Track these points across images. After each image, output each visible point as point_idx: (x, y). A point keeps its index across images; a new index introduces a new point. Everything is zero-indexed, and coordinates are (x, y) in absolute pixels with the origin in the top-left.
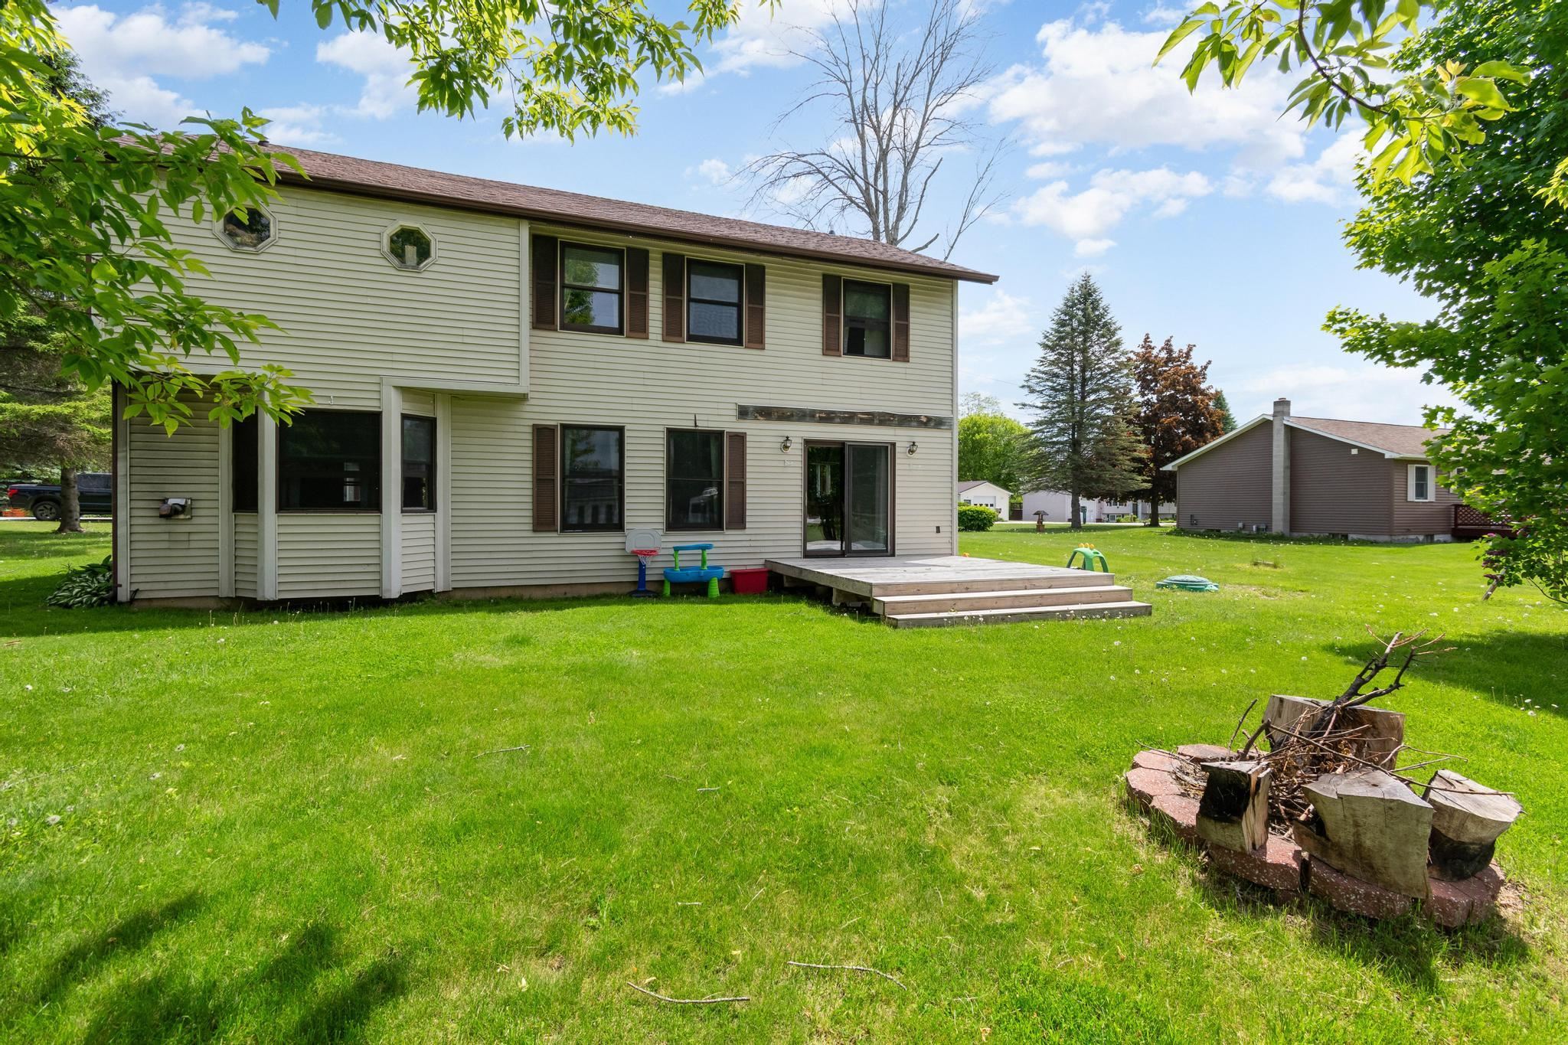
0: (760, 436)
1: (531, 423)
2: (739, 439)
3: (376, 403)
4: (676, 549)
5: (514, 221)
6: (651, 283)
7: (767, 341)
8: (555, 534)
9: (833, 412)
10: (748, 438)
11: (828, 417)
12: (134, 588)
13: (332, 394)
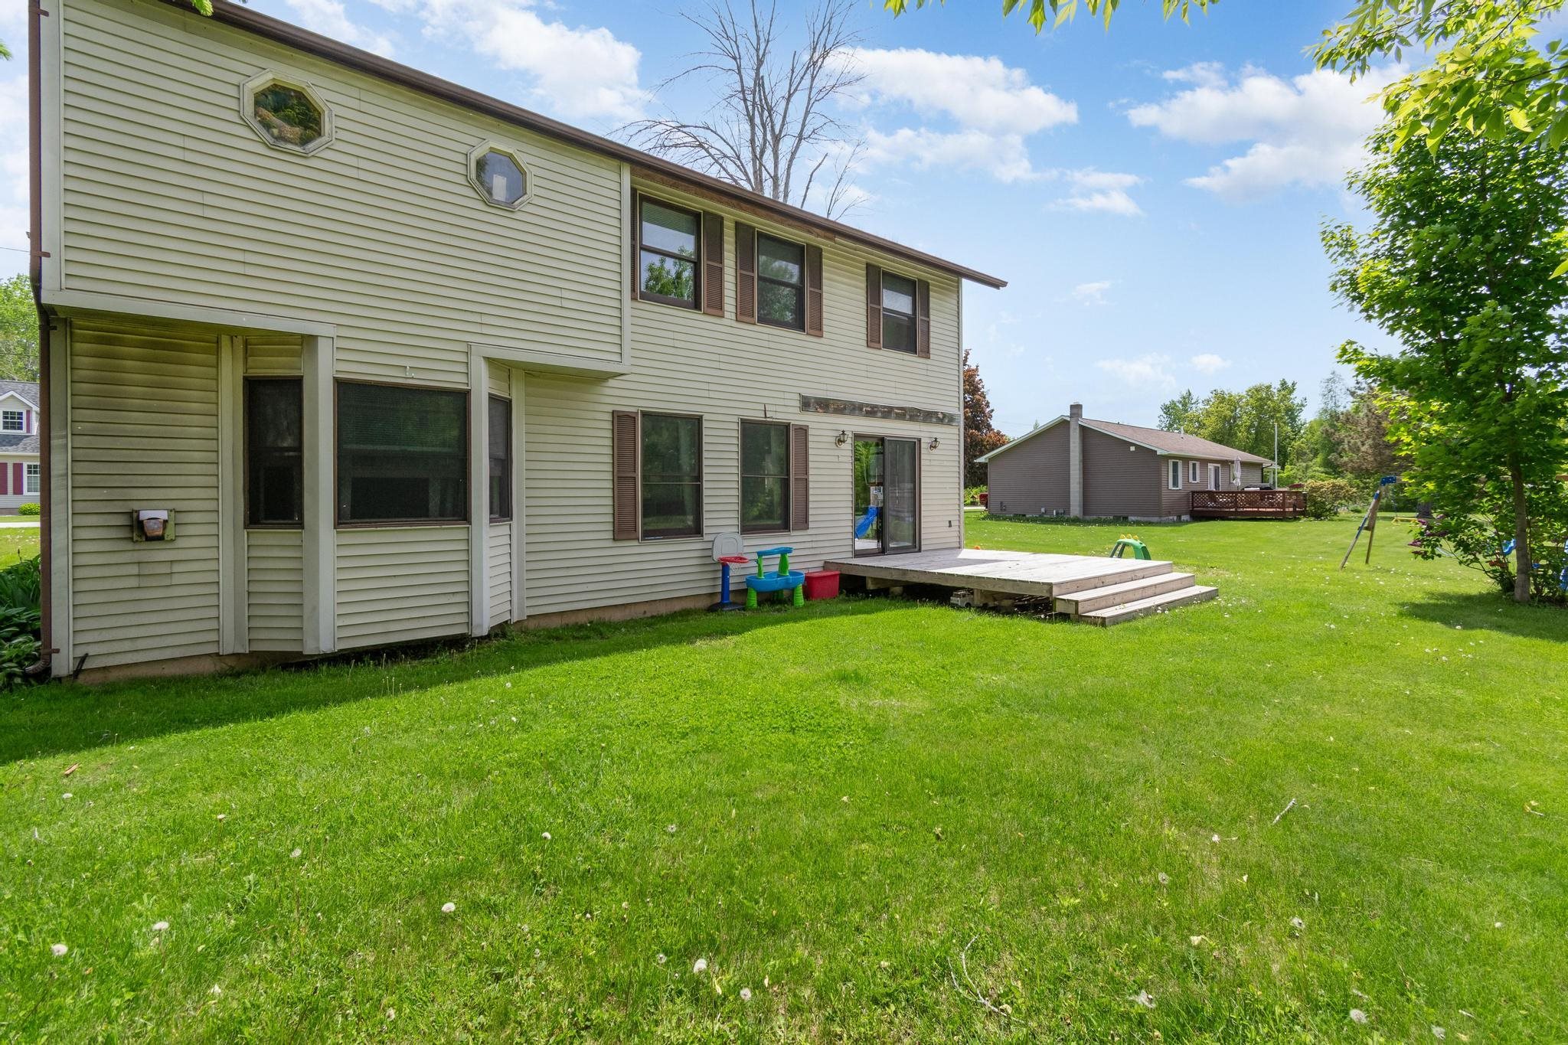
0: (822, 427)
1: (610, 409)
2: (803, 431)
3: (463, 379)
4: (760, 554)
5: (615, 163)
6: (726, 254)
7: (825, 328)
8: (635, 543)
9: (876, 406)
10: (810, 432)
11: (872, 411)
12: (80, 652)
13: (408, 363)
